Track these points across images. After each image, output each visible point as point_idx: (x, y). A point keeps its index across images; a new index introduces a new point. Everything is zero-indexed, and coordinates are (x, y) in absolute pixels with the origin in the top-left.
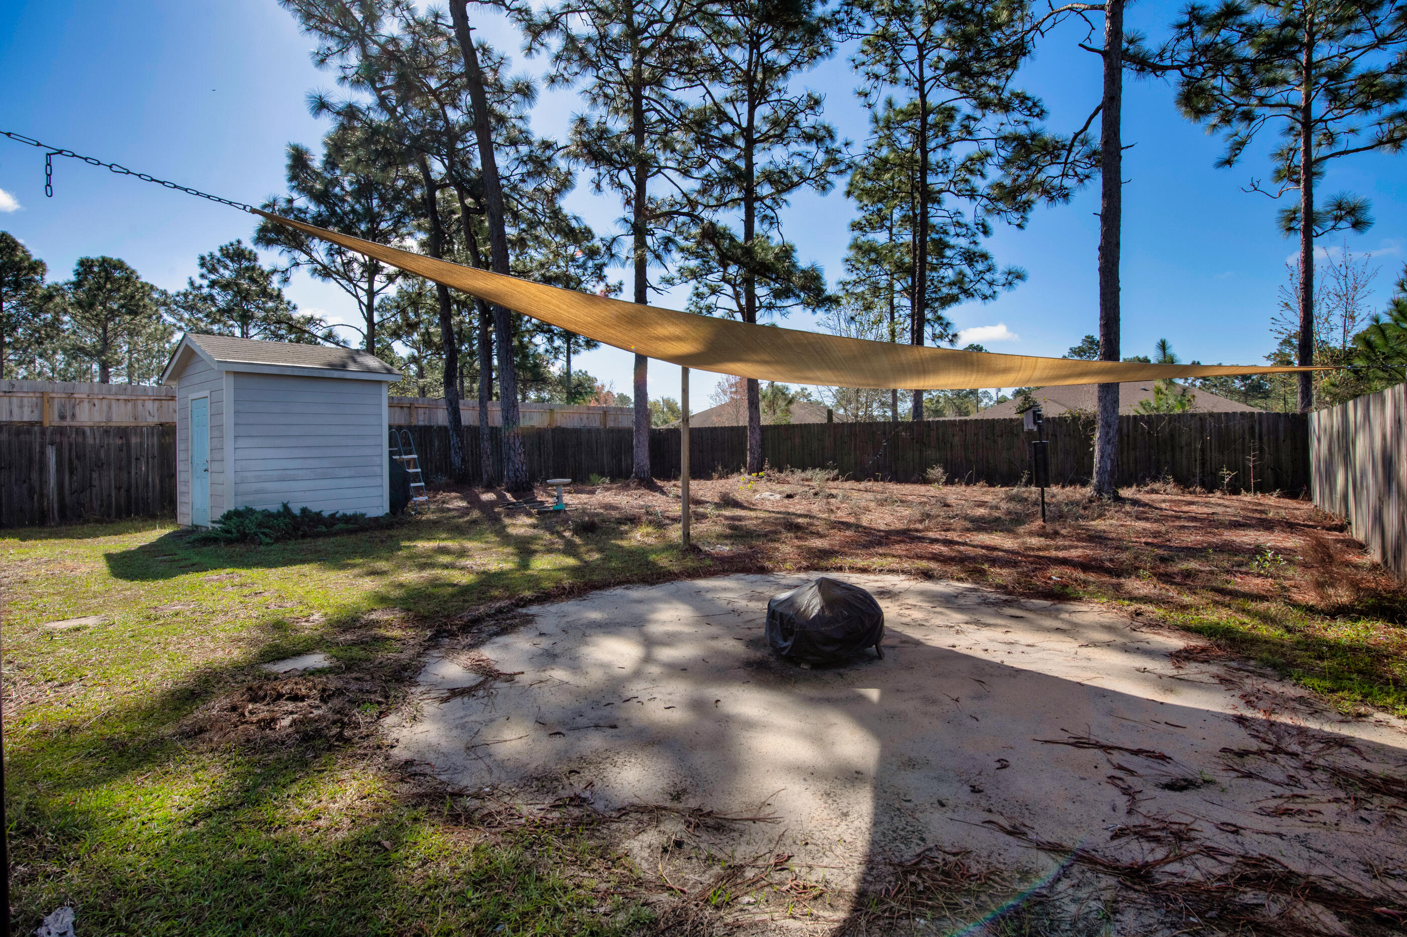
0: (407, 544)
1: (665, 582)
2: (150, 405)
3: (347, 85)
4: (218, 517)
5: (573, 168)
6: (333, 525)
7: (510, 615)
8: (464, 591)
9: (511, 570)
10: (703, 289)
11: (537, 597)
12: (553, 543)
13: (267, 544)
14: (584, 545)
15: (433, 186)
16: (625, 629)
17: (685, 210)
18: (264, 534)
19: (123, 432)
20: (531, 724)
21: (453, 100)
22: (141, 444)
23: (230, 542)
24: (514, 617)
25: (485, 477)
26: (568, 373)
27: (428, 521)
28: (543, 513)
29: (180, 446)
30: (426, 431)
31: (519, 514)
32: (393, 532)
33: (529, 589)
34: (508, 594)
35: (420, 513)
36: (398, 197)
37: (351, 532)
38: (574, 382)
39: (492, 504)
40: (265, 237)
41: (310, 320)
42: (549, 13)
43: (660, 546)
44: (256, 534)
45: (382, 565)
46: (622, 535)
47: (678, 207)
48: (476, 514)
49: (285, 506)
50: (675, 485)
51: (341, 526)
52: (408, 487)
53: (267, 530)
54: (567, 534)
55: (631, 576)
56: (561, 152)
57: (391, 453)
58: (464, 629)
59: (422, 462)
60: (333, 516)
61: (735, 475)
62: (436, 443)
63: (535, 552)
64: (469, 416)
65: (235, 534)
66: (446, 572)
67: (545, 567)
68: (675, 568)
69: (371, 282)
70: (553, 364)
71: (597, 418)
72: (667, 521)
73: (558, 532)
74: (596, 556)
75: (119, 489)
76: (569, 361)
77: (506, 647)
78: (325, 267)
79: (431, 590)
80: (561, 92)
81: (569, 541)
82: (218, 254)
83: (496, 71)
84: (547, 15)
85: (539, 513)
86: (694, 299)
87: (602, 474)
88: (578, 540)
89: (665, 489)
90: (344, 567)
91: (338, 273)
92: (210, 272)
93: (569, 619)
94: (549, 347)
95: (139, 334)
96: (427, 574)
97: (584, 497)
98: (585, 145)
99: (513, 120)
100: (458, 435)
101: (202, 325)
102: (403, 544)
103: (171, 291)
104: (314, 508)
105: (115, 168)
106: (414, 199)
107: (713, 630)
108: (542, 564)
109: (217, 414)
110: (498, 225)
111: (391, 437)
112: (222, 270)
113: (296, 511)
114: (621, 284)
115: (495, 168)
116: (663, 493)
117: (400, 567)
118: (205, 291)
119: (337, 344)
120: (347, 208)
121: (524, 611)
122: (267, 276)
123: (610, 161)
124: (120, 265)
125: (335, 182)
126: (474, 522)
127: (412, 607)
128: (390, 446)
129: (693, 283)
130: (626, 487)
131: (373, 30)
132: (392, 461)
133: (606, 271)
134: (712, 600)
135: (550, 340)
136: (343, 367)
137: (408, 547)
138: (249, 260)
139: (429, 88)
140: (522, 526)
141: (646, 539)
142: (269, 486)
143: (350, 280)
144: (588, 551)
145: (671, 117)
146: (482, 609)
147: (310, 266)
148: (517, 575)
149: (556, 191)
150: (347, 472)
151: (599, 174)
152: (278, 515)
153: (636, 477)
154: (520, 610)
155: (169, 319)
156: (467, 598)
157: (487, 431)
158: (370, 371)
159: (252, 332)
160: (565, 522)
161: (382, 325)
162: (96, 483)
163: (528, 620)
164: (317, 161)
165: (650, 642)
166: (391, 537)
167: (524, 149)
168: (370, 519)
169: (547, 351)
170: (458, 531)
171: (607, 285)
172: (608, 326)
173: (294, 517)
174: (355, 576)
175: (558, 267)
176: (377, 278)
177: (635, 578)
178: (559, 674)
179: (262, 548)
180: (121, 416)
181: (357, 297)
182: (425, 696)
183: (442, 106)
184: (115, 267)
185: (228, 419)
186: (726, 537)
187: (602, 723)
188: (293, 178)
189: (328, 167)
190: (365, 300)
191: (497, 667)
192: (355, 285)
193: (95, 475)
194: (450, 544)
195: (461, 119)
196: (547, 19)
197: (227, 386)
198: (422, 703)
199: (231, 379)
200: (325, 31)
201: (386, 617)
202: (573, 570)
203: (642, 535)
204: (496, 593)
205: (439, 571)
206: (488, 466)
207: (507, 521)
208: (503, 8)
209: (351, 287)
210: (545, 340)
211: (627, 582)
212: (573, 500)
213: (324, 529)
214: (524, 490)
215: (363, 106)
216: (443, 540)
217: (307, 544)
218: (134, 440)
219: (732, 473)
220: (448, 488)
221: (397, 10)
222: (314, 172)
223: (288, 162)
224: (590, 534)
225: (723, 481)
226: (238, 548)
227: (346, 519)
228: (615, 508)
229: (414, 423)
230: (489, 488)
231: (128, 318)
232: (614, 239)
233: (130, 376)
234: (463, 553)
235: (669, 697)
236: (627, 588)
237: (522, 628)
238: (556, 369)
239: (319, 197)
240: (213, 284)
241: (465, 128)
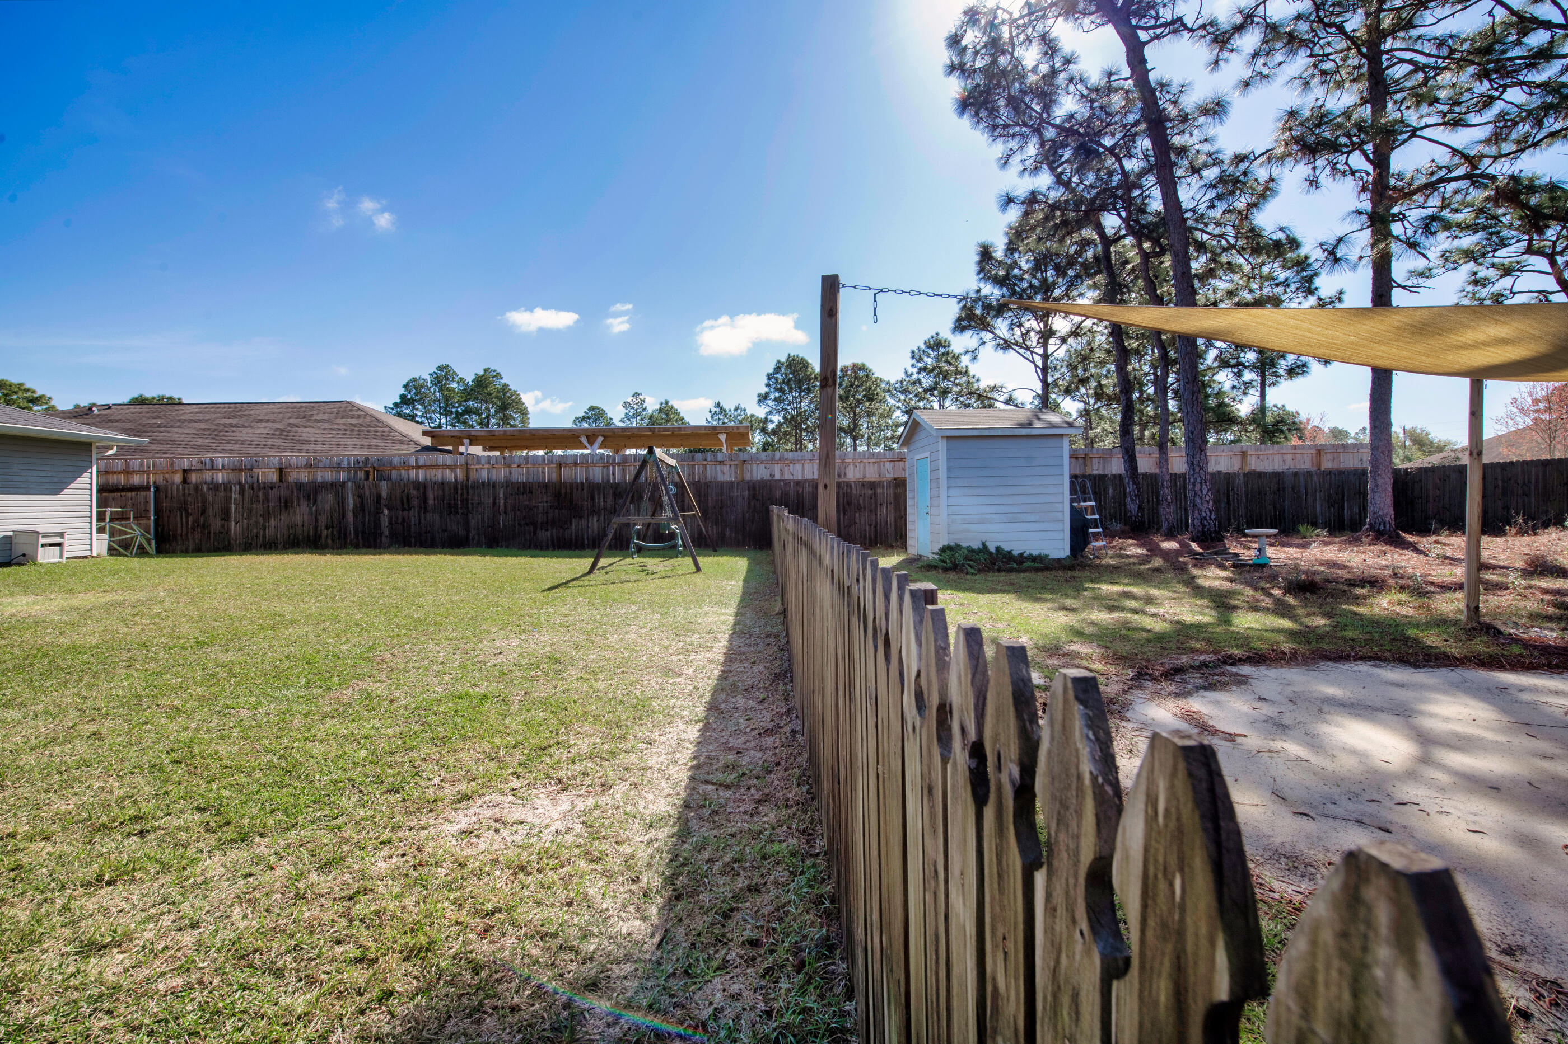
0: (1091, 585)
1: (1439, 667)
2: (887, 464)
3: (1026, 174)
4: (936, 550)
5: (1276, 172)
6: (1022, 563)
7: (1217, 671)
8: (1160, 638)
9: (1210, 624)
10: (1483, 272)
11: (1249, 658)
12: (1258, 601)
13: (973, 574)
14: (1302, 607)
15: (1108, 242)
16: (1383, 716)
17: (1461, 171)
18: (969, 565)
19: (872, 485)
20: (1268, 795)
21: (1128, 150)
22: (883, 493)
23: (946, 570)
24: (1223, 674)
25: (1165, 525)
26: (1262, 409)
27: (1108, 566)
28: (1239, 566)
29: (909, 495)
30: (1099, 480)
31: (1211, 564)
32: (1076, 574)
33: (1237, 646)
34: (1211, 649)
35: (1098, 557)
36: (1071, 262)
37: (1037, 570)
38: (1269, 419)
39: (1178, 553)
40: (960, 327)
41: (994, 388)
42: (1240, 12)
43: (1423, 619)
44: (963, 565)
45: (1069, 602)
46: (1357, 600)
47: (1443, 173)
48: (1158, 562)
49: (984, 544)
50: (1436, 542)
51: (1029, 564)
52: (1088, 533)
53: (971, 563)
54: (1276, 592)
55: (1381, 651)
56: (1261, 160)
57: (1072, 501)
58: (1166, 676)
59: (1100, 508)
60: (1021, 555)
61: (1552, 529)
62: (1111, 491)
63: (1235, 608)
64: (1146, 465)
65: (949, 565)
66: (1136, 617)
67: (1252, 625)
68: (1456, 650)
69: (1045, 346)
70: (1240, 401)
71: (1308, 459)
72: (1432, 589)
73: (1262, 589)
74: (1320, 622)
75: (870, 525)
76: (1263, 395)
77: (1218, 703)
78: (1006, 341)
79: (1124, 632)
80: (1259, 92)
81: (1279, 600)
82: (923, 347)
83: (1175, 103)
84: (1239, 15)
85: (1234, 566)
86: (1470, 288)
87: (1315, 525)
88: (1291, 600)
89: (1420, 547)
90: (1038, 600)
91: (1016, 344)
92: (918, 361)
93: (1295, 689)
94: (1236, 383)
95: (874, 415)
96: (1116, 615)
97: (1293, 552)
98: (1297, 140)
99: (1197, 147)
100: (1134, 483)
101: (913, 403)
102: (1087, 585)
103: (893, 381)
104: (1006, 547)
105: (912, 293)
106: (1086, 260)
107: (1543, 745)
108: (1245, 621)
109: (934, 470)
110: (1182, 262)
111: (1072, 484)
112: (926, 359)
113: (992, 549)
114: (1341, 293)
115: (1178, 203)
116: (1417, 551)
117: (1088, 606)
118: (915, 377)
119: (1016, 406)
120: (1025, 285)
121: (1234, 669)
122: (957, 357)
123: (1334, 147)
124: (862, 368)
125: (1015, 264)
126: (1157, 570)
127: (1109, 644)
128: (1071, 494)
129: (1471, 266)
130: (1356, 541)
131: (1049, 115)
132: (1072, 507)
133: (1318, 282)
134: (1533, 703)
135: (1238, 374)
136: (1030, 425)
137: (1093, 589)
138: (945, 347)
139: (1103, 146)
140: (1215, 578)
141: (1398, 609)
142: (973, 527)
143: (1028, 349)
144: (1309, 615)
145: (1432, 60)
146: (1184, 659)
147: (994, 343)
148: (1219, 629)
149: (1251, 206)
150: (1032, 517)
151: (1314, 169)
152: (978, 552)
153: (1372, 527)
154: (1229, 668)
155: (891, 401)
156: (1164, 645)
157: (1167, 478)
158: (1053, 426)
159: (947, 404)
160: (1273, 578)
161: (1055, 383)
162: (857, 521)
163: (1241, 681)
164: (999, 253)
165: (1425, 739)
166: (1074, 577)
167: (1211, 174)
168: (1054, 560)
169: (1234, 387)
170: (1139, 577)
171: (1320, 299)
172: (1379, 342)
173: (991, 554)
174: (1049, 609)
175: (1251, 291)
176: (1051, 341)
177: (1387, 655)
178: (1293, 748)
179: (969, 577)
180: (871, 474)
181: (1033, 362)
182: (1137, 733)
183: (1119, 160)
184: (860, 369)
185: (943, 474)
186: (1549, 618)
187: (1366, 820)
188: (981, 270)
189: (1008, 253)
190: (1040, 364)
191: (1211, 723)
192: (1032, 352)
193: (857, 515)
194: (1134, 590)
195: (1136, 167)
196: (1238, 19)
197: (942, 446)
198: (1135, 739)
199: (945, 441)
200: (1008, 135)
201: (1086, 651)
202: (1292, 634)
203: (1389, 603)
204: (1197, 645)
205: (1129, 615)
206: (1168, 513)
207: (1195, 572)
208: (1185, 33)
209: (1028, 355)
210: (1230, 375)
211: (1376, 658)
212: (1278, 554)
213: (1015, 566)
214: (1213, 540)
215: (1044, 189)
216: (1127, 585)
217: (1002, 576)
218: (879, 491)
219: (1546, 525)
220: (1123, 535)
221: (1071, 88)
222: (997, 261)
223: (977, 258)
224: (1308, 595)
225: (1526, 539)
226: (952, 575)
227: (1033, 559)
228: (1343, 567)
229: (1089, 472)
230: (1170, 536)
231: (867, 404)
232: (1340, 240)
233: (868, 445)
234: (1150, 600)
235: (1474, 818)
236: (1375, 666)
237: (1234, 688)
238: (1244, 407)
239: (1000, 282)
240: (920, 370)
241: (1141, 175)
